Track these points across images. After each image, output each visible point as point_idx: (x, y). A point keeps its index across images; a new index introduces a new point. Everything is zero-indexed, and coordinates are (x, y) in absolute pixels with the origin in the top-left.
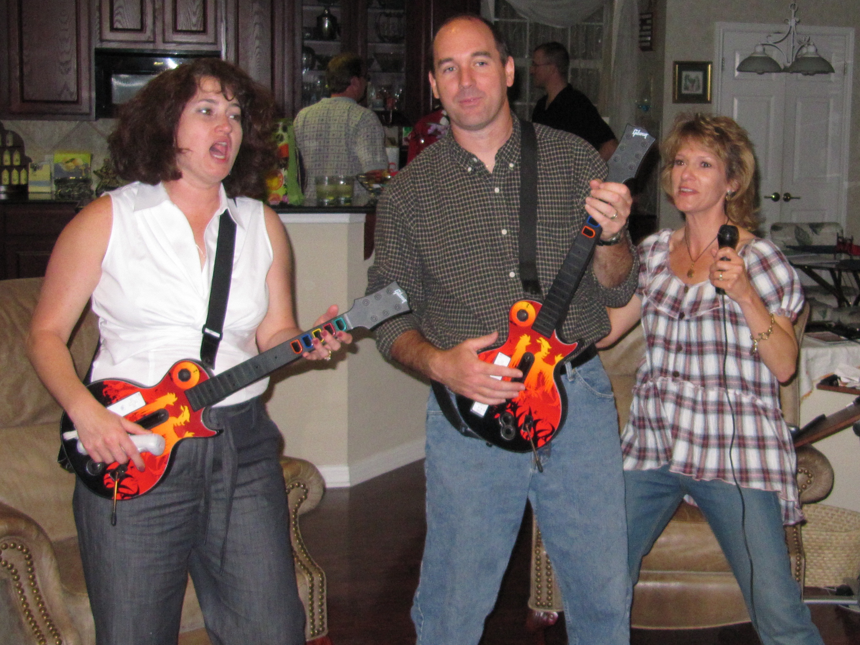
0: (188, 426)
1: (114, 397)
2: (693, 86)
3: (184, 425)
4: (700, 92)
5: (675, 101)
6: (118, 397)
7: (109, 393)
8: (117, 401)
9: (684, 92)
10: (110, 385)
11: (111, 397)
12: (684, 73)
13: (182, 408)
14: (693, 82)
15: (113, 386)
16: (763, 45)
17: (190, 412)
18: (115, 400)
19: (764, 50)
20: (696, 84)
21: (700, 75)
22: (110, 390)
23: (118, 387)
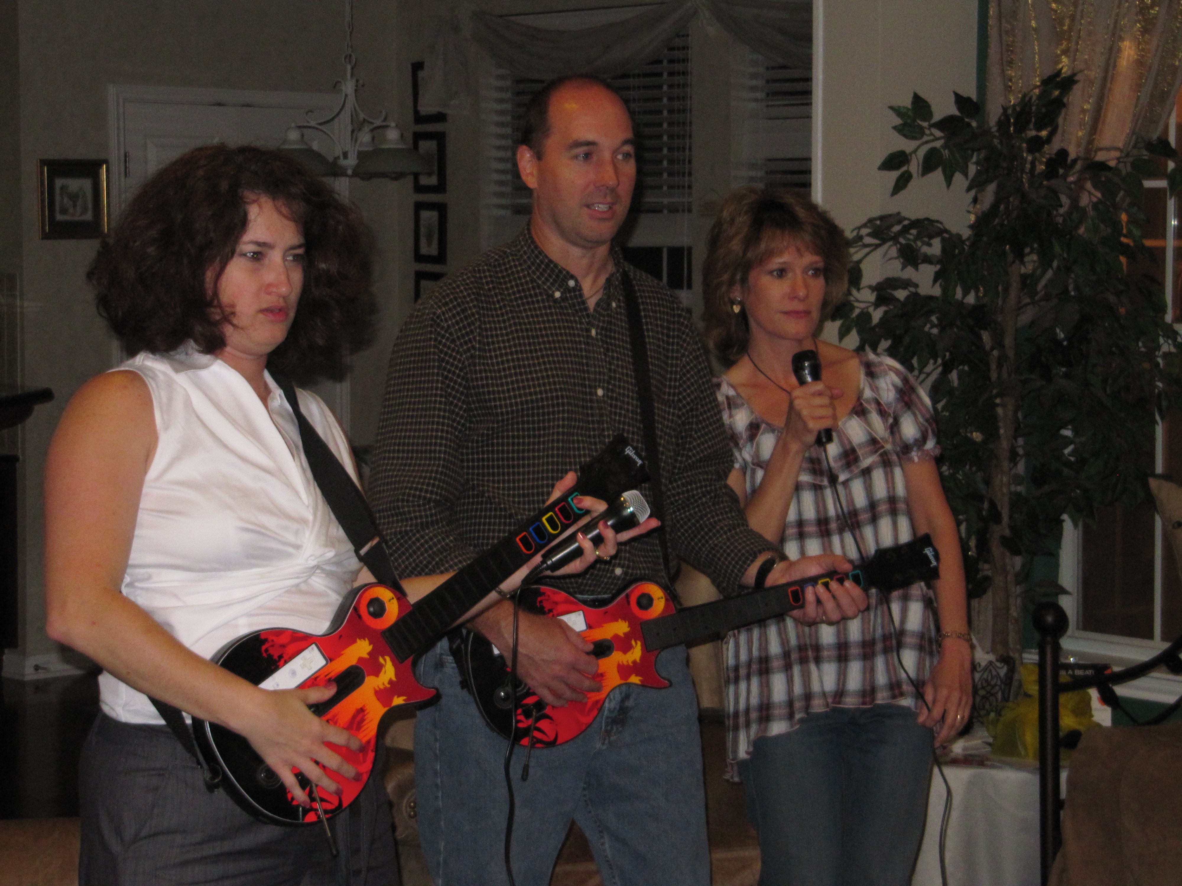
0: (394, 688)
1: (280, 657)
2: (75, 206)
3: (389, 686)
4: (89, 217)
5: (46, 236)
6: (286, 657)
7: (272, 651)
8: (286, 662)
9: (59, 217)
10: (271, 638)
11: (276, 657)
12: (59, 182)
13: (381, 660)
14: (74, 197)
15: (275, 639)
16: (299, 127)
17: (394, 665)
18: (282, 661)
19: (303, 135)
20: (79, 203)
21: (86, 184)
22: (273, 646)
23: (283, 640)
